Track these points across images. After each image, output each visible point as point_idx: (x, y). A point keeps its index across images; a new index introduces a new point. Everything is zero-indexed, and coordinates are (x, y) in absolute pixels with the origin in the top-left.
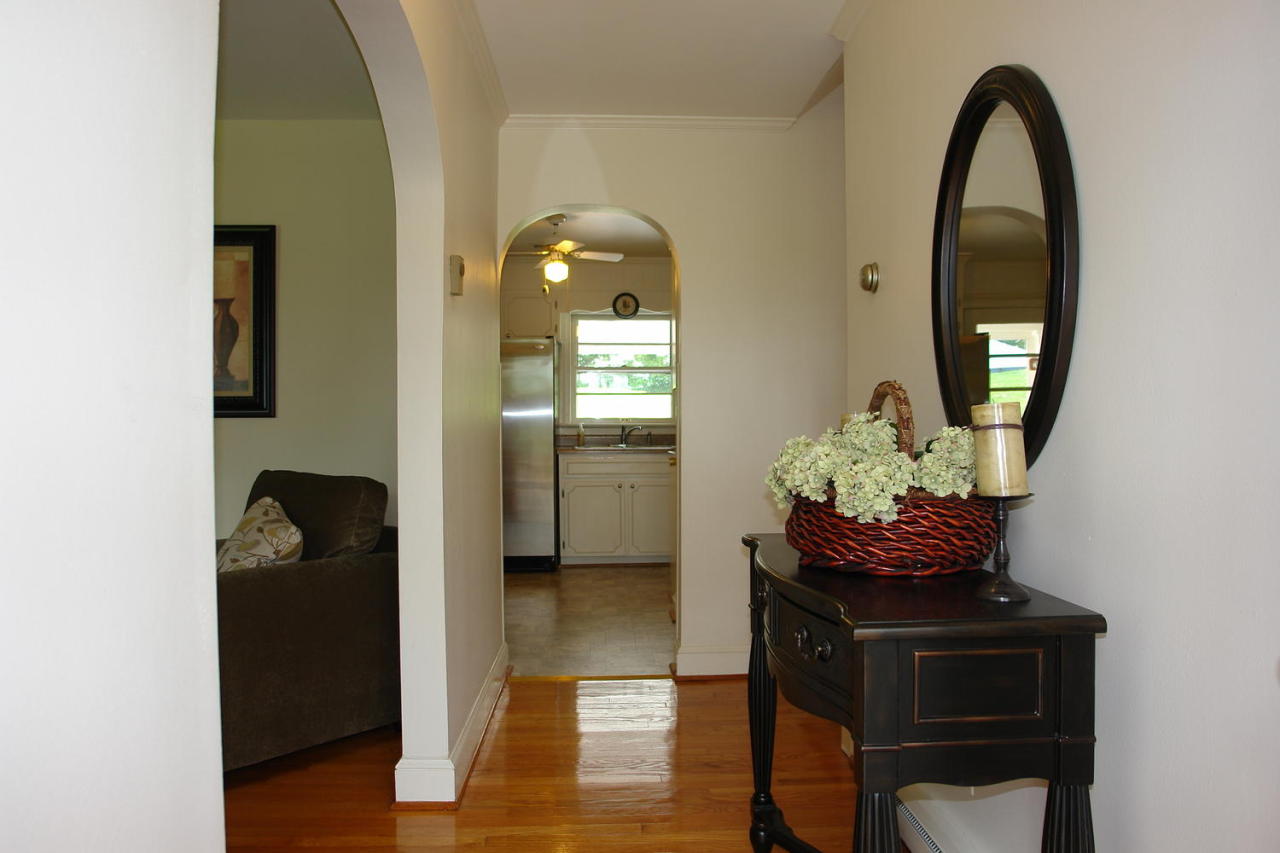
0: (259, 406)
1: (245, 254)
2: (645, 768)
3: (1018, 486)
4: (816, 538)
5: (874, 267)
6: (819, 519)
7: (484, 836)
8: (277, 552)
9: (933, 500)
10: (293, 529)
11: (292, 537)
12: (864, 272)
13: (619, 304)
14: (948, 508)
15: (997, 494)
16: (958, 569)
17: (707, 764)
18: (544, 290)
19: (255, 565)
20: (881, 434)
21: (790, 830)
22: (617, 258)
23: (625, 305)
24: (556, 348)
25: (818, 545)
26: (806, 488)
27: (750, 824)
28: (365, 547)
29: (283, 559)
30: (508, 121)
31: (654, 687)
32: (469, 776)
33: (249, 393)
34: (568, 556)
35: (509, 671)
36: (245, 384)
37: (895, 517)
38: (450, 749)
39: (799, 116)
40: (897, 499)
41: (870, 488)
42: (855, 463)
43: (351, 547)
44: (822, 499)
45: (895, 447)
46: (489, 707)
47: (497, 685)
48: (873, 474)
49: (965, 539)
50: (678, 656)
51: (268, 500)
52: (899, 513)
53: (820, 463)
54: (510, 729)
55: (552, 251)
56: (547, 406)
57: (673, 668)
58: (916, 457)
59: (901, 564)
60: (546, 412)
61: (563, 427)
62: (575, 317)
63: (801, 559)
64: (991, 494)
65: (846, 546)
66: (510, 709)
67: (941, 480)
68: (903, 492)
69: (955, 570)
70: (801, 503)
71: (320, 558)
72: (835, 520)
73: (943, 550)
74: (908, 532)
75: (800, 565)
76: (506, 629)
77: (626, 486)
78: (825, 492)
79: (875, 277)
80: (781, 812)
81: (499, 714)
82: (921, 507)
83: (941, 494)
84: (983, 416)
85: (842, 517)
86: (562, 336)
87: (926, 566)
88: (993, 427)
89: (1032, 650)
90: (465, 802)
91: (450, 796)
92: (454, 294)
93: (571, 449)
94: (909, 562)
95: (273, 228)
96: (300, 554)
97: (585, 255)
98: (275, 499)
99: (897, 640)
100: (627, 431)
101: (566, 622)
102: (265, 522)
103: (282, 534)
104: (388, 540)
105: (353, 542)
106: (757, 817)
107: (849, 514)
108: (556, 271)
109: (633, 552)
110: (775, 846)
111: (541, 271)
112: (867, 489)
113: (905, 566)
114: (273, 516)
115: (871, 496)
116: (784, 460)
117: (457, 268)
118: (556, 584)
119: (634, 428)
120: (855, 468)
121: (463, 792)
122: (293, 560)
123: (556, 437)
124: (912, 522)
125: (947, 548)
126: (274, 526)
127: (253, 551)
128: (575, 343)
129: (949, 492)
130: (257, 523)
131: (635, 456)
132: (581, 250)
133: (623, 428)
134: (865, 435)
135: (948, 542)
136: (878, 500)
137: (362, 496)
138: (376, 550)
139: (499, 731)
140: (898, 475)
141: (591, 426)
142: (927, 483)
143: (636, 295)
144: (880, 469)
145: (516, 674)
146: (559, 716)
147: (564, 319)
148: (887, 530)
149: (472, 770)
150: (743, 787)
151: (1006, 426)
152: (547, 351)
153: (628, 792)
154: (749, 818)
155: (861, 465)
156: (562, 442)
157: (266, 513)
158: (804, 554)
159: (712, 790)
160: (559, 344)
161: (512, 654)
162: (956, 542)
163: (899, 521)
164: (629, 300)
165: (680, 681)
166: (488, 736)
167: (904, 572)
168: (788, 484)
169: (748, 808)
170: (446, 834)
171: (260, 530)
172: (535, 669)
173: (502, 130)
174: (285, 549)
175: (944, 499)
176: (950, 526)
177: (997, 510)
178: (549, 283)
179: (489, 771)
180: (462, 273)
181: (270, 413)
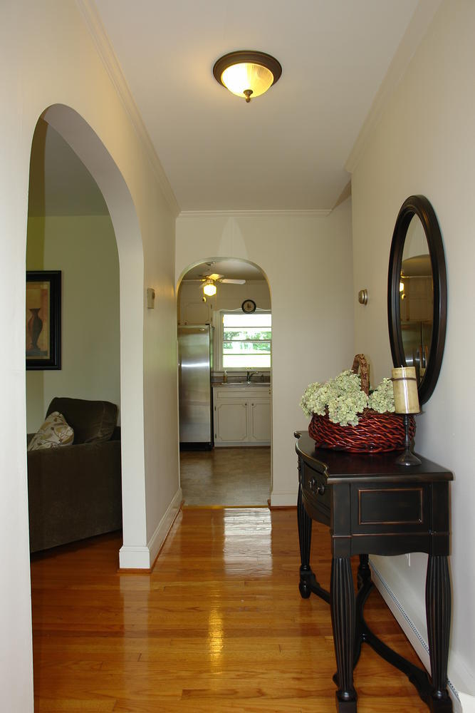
0: (53, 365)
1: (46, 286)
2: (249, 554)
3: (414, 408)
4: (321, 434)
5: (365, 292)
6: (323, 424)
7: (163, 586)
8: (61, 440)
9: (377, 415)
10: (69, 428)
11: (68, 432)
12: (360, 294)
13: (245, 306)
14: (386, 419)
15: (403, 412)
16: (393, 449)
17: (282, 552)
18: (204, 300)
19: (49, 447)
20: (353, 381)
21: (318, 584)
22: (242, 282)
23: (249, 307)
24: (211, 330)
25: (322, 437)
26: (315, 409)
27: (299, 582)
28: (105, 437)
29: (63, 443)
30: (180, 215)
31: (258, 512)
32: (158, 557)
33: (48, 357)
34: (218, 442)
35: (183, 503)
36: (45, 353)
37: (357, 423)
38: (148, 542)
39: (333, 209)
40: (358, 414)
41: (344, 409)
42: (338, 397)
43: (98, 438)
44: (323, 414)
45: (360, 388)
46: (170, 522)
47: (176, 510)
48: (346, 402)
49: (394, 434)
50: (272, 496)
51: (57, 413)
52: (359, 422)
53: (322, 396)
54: (183, 533)
55: (207, 279)
56: (206, 361)
57: (269, 502)
58: (370, 393)
59: (362, 446)
60: (205, 365)
61: (216, 372)
62: (222, 313)
63: (316, 444)
64: (400, 412)
65: (335, 438)
66: (183, 523)
67: (381, 405)
68: (361, 411)
69: (391, 450)
70: (315, 417)
71: (83, 443)
72: (329, 425)
73: (383, 440)
74: (365, 431)
75: (316, 448)
76: (181, 481)
77: (250, 405)
78: (325, 411)
79: (366, 297)
80: (315, 576)
81: (176, 526)
82: (372, 418)
83: (381, 412)
84: (396, 374)
85: (332, 423)
86: (214, 323)
87: (375, 448)
88: (402, 379)
89: (417, 489)
90: (155, 569)
91: (147, 566)
92: (149, 308)
93: (220, 384)
94: (367, 446)
95: (60, 271)
96: (72, 442)
97: (225, 281)
98: (60, 413)
99: (350, 484)
100: (250, 374)
101: (216, 477)
102: (55, 425)
103: (63, 431)
104: (116, 434)
105: (99, 435)
106: (302, 578)
107: (335, 422)
108: (210, 290)
109: (254, 440)
110: (312, 593)
111: (202, 290)
112: (343, 410)
113: (365, 448)
114: (59, 421)
115: (345, 413)
116: (307, 394)
117: (151, 295)
118: (212, 458)
119: (254, 373)
120: (338, 399)
121: (154, 564)
122: (69, 444)
123: (212, 378)
124: (368, 425)
125: (385, 439)
126: (61, 426)
127: (49, 440)
128: (222, 326)
129: (385, 411)
130: (51, 426)
131: (255, 388)
132: (223, 278)
133: (248, 373)
134: (345, 382)
135: (385, 435)
136: (348, 415)
137: (104, 411)
138: (111, 439)
139: (177, 533)
140: (359, 402)
141: (231, 371)
142: (374, 406)
143: (254, 300)
144: (349, 399)
145: (186, 504)
146: (213, 526)
147: (215, 315)
148: (355, 430)
149: (159, 554)
150: (296, 563)
151: (408, 379)
152: (205, 332)
153: (240, 566)
154: (299, 578)
155: (341, 397)
156: (215, 380)
157: (56, 420)
158: (318, 442)
159: (283, 565)
160: (212, 327)
161: (184, 494)
162: (390, 436)
163: (359, 425)
164: (250, 303)
165: (273, 509)
166: (169, 536)
167: (365, 451)
168: (308, 406)
169: (298, 573)
170: (145, 585)
171: (53, 429)
172: (198, 503)
173: (178, 220)
174: (65, 438)
175: (384, 414)
176: (386, 427)
177: (404, 420)
178: (206, 296)
179: (169, 554)
180: (153, 297)
181: (59, 367)
